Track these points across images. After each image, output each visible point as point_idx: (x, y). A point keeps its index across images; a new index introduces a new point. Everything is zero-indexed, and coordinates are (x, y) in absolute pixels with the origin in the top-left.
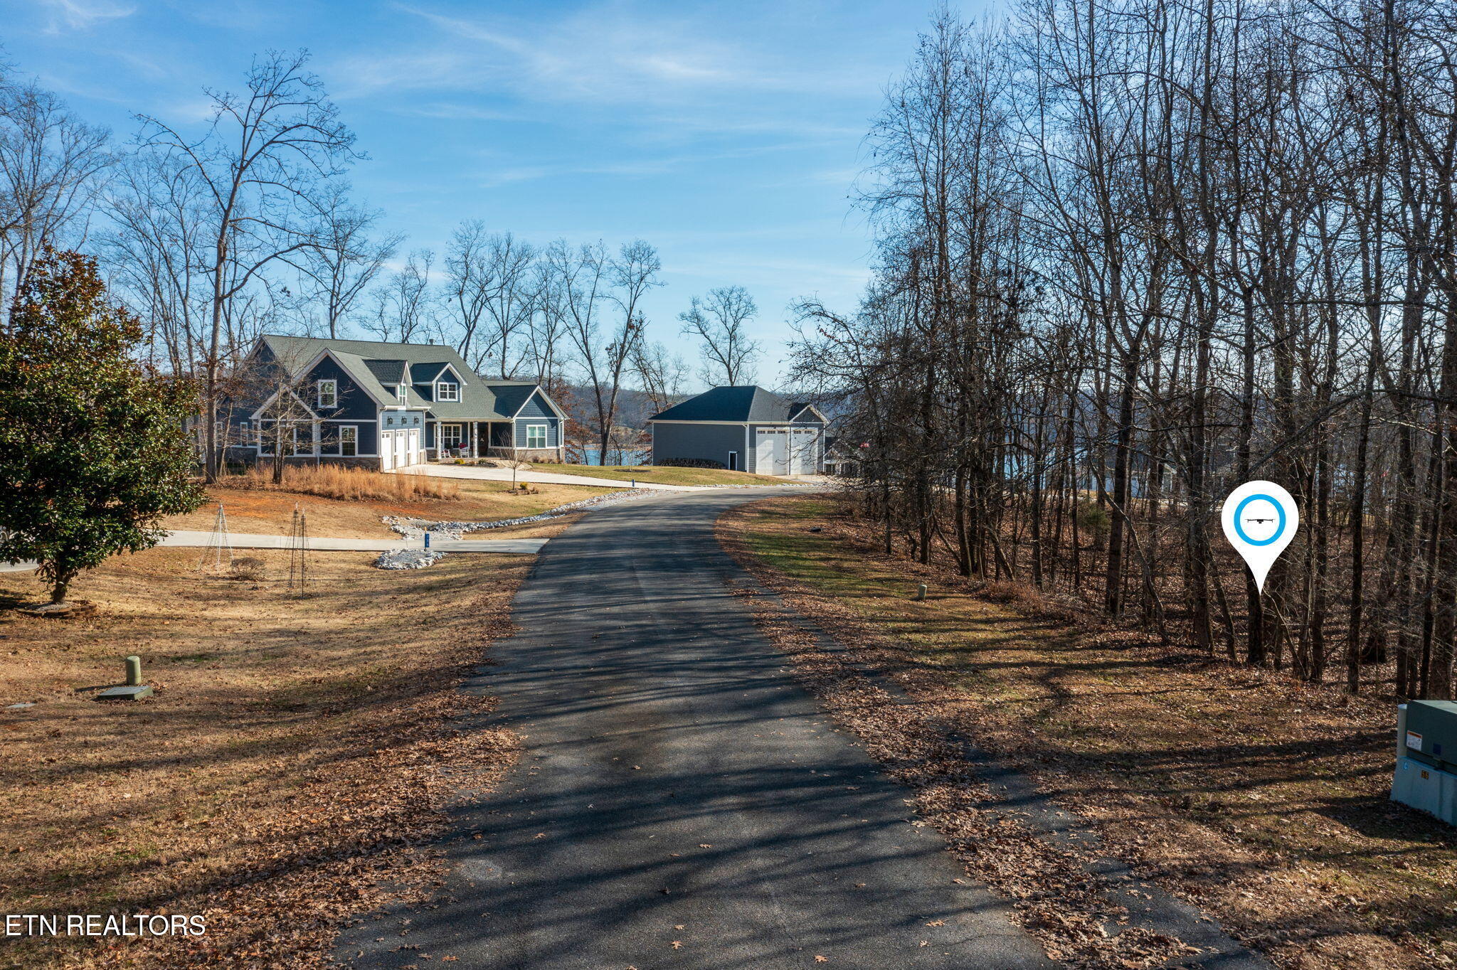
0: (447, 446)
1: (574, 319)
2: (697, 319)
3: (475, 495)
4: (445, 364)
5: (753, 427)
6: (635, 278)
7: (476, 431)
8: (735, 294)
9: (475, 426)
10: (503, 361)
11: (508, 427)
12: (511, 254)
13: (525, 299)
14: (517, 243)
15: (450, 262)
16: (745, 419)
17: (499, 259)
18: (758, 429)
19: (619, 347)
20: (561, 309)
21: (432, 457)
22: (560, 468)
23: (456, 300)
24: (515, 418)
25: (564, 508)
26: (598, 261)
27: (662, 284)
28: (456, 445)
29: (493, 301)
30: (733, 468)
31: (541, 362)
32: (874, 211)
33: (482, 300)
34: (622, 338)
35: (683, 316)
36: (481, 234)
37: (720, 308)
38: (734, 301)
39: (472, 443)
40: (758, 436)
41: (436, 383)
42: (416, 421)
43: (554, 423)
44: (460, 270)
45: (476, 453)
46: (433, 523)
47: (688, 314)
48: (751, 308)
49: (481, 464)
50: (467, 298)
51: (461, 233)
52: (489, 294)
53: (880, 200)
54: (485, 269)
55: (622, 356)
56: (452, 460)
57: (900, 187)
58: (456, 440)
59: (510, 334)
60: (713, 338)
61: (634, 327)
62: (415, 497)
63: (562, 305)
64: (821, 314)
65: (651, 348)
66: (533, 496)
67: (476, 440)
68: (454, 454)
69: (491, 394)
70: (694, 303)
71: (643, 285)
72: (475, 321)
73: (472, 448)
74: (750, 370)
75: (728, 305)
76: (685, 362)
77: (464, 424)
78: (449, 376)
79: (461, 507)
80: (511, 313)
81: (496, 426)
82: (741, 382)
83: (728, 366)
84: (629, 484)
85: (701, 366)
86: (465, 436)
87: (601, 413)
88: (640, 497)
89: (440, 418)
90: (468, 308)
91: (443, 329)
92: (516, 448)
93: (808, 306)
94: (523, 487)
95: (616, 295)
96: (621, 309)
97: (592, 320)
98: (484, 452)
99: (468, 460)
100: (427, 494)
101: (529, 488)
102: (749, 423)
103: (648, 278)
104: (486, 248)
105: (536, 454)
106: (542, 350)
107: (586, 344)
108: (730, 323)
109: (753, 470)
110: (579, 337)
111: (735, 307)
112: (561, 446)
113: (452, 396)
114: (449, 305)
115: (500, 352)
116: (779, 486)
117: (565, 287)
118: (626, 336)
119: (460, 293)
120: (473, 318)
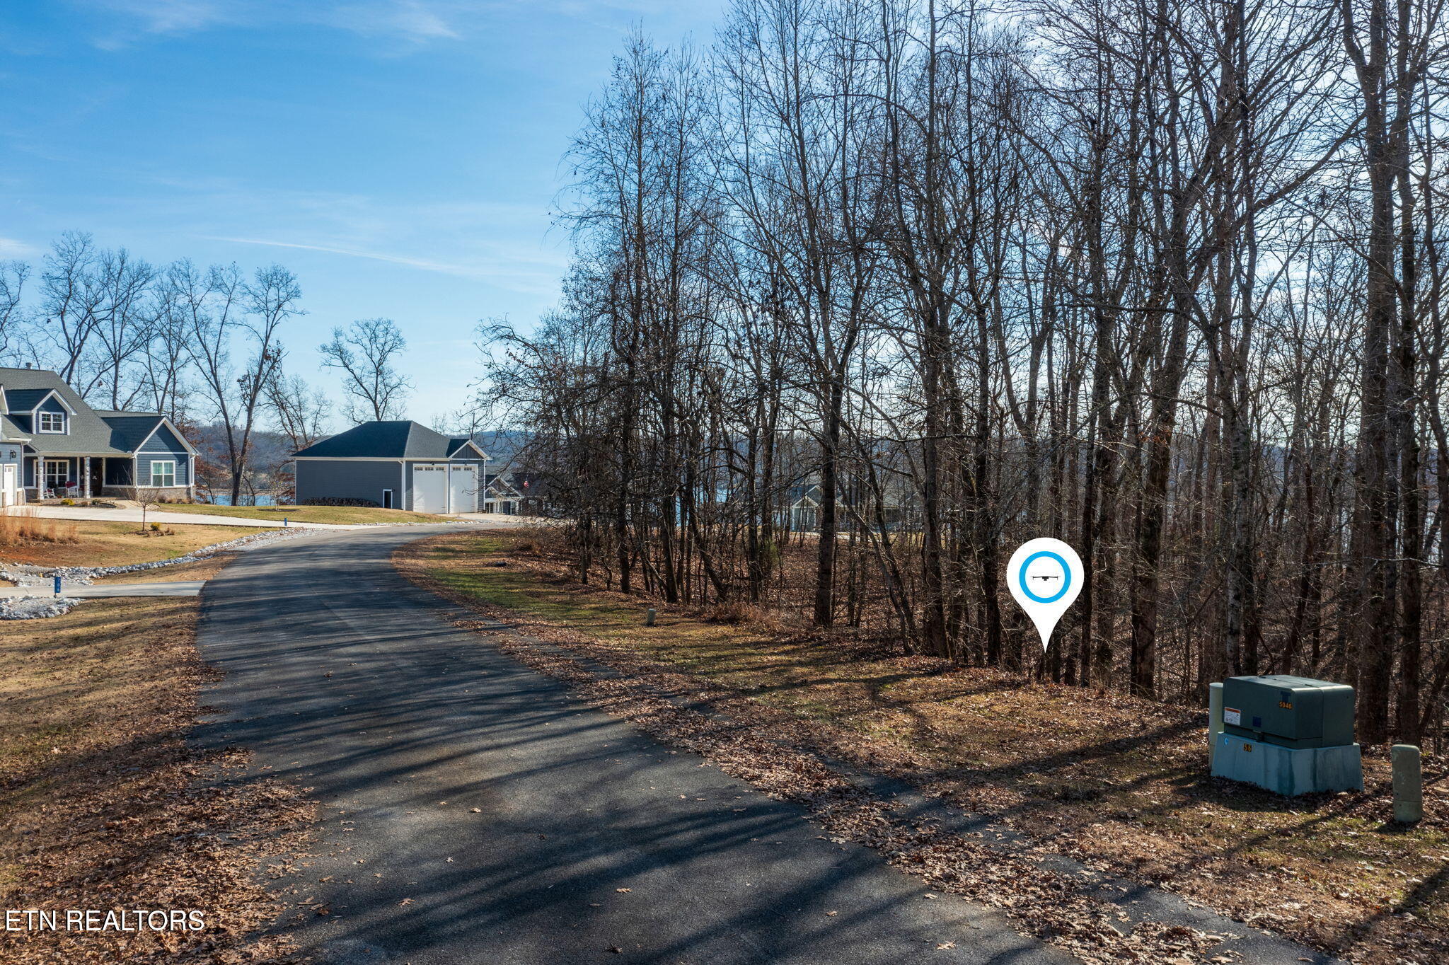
0: (51, 484)
1: (200, 346)
2: (340, 351)
3: (96, 537)
4: (49, 390)
5: (409, 464)
6: (272, 306)
7: (88, 468)
8: (381, 327)
9: (87, 462)
10: (115, 392)
11: (129, 462)
12: (124, 273)
13: (140, 324)
14: (133, 261)
15: (48, 277)
16: (401, 455)
17: (111, 277)
18: (415, 465)
19: (253, 379)
20: (184, 336)
21: (32, 497)
22: (192, 507)
23: (56, 321)
24: (136, 453)
25: (209, 549)
26: (230, 285)
27: (302, 313)
28: (62, 483)
29: (102, 325)
30: (387, 506)
31: (160, 393)
32: (576, 229)
33: (89, 322)
34: (256, 369)
35: (324, 348)
36: (87, 249)
37: (366, 341)
38: (381, 334)
39: (82, 481)
40: (415, 473)
41: (36, 413)
42: (13, 455)
43: (183, 459)
44: (62, 288)
45: (88, 492)
46: (48, 569)
47: (330, 346)
48: (399, 341)
49: (94, 504)
50: (70, 319)
51: (63, 246)
52: (98, 316)
53: (582, 219)
54: (94, 287)
55: (257, 388)
56: (59, 501)
57: (603, 207)
58: (62, 479)
59: (123, 363)
60: (357, 372)
61: (270, 358)
62: (21, 540)
63: (185, 332)
64: (509, 337)
65: (289, 381)
66: (169, 538)
67: (88, 478)
68: (58, 494)
69: (106, 426)
70: (336, 335)
71: (280, 313)
72: (80, 347)
73: (82, 488)
74: (398, 406)
75: (374, 338)
76: (327, 397)
77: (73, 460)
78: (53, 405)
79: (81, 551)
80: (124, 338)
81: (112, 462)
82: (389, 417)
83: (375, 402)
84: (282, 524)
85: (345, 401)
86: (73, 473)
87: (232, 450)
88: (296, 536)
89: (42, 453)
90: (71, 331)
91: (39, 353)
92: (137, 487)
93: (497, 328)
94: (155, 528)
95: (250, 322)
96: (255, 338)
97: (222, 349)
98: (97, 491)
99: (80, 501)
100: (35, 537)
101: (163, 529)
102: (405, 459)
103: (286, 306)
104: (94, 264)
105: (161, 493)
106: (163, 379)
107: (215, 376)
108: (377, 358)
109: (410, 507)
110: (206, 367)
111: (382, 341)
112: (192, 485)
113: (58, 427)
114: (47, 327)
115: (111, 381)
116: (444, 524)
117: (189, 311)
118: (261, 368)
119: (62, 313)
120: (78, 343)
